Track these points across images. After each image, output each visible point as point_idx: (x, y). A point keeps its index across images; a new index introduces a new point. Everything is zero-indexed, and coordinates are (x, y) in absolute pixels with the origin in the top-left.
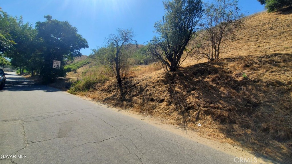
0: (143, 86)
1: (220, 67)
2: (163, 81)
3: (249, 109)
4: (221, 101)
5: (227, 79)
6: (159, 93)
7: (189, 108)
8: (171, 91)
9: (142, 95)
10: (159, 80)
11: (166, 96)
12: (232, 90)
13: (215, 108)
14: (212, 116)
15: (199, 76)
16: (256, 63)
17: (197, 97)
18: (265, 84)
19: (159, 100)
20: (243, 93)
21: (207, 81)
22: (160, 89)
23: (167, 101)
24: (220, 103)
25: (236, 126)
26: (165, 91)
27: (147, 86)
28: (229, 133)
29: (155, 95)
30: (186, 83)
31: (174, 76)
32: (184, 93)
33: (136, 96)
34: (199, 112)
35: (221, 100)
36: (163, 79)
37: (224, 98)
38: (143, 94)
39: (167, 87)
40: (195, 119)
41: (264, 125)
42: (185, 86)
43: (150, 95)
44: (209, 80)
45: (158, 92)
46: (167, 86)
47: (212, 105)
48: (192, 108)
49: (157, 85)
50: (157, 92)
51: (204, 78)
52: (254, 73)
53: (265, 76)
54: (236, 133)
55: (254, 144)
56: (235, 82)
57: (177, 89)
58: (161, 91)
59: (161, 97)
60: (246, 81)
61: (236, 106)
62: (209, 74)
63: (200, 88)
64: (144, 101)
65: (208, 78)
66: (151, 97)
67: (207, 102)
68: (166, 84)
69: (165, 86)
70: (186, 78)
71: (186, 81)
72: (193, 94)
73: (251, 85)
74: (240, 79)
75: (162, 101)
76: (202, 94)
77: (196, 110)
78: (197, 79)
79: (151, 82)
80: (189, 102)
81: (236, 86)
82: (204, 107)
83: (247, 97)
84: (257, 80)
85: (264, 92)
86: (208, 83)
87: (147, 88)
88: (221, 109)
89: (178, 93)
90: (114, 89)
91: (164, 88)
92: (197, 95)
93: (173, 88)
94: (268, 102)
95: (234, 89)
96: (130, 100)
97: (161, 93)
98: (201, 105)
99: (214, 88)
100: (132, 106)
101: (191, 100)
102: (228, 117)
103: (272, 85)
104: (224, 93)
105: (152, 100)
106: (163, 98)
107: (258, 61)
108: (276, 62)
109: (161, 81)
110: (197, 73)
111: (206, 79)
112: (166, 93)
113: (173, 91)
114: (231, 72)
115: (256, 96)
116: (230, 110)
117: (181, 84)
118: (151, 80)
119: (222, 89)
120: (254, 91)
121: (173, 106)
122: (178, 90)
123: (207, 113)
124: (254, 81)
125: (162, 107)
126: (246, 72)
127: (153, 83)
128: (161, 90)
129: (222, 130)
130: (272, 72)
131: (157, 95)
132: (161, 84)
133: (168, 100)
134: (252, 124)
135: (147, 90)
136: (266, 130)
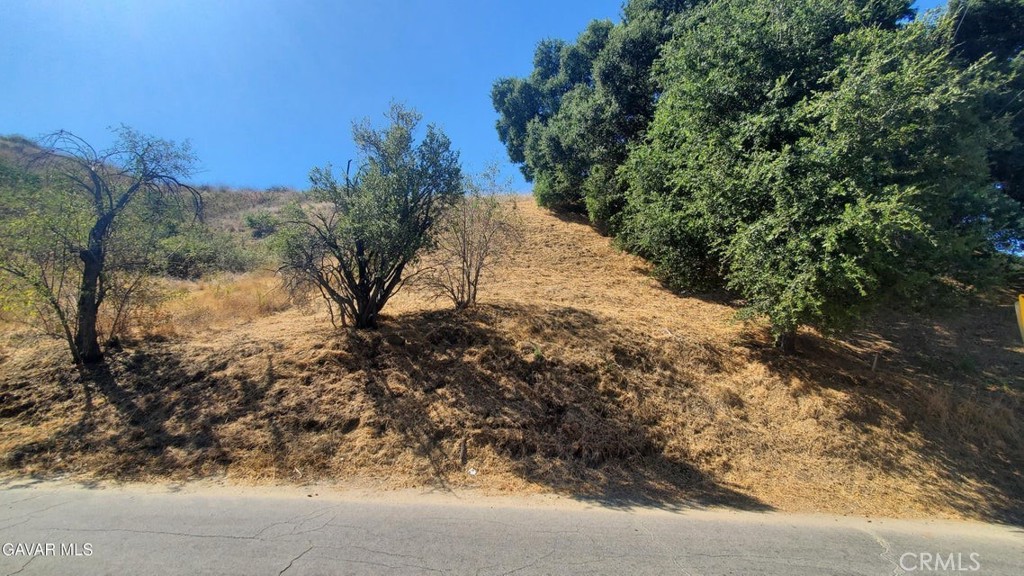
0: (256, 379)
1: (488, 327)
2: (341, 359)
3: (552, 420)
4: (506, 409)
5: (508, 358)
6: (334, 401)
7: (439, 435)
8: (374, 392)
9: (263, 413)
10: (325, 357)
11: (362, 409)
12: (524, 384)
13: (498, 426)
14: (494, 446)
15: (447, 347)
16: (548, 326)
17: (453, 405)
18: (568, 369)
19: (339, 425)
20: (540, 387)
21: (469, 363)
22: (334, 386)
23: (368, 424)
24: (506, 414)
25: (538, 458)
26: (353, 393)
27: (273, 377)
28: (530, 474)
29: (323, 407)
30: (415, 367)
31: (377, 345)
32: (417, 394)
33: (231, 417)
34: (465, 441)
35: (505, 405)
36: (341, 354)
37: (510, 400)
38: (270, 409)
39: (358, 380)
40: (459, 461)
41: (575, 446)
42: (414, 374)
43: (300, 408)
44: (475, 359)
45: (330, 396)
46: (356, 375)
47: (490, 420)
48: (447, 433)
49: (320, 373)
50: (324, 398)
51: (460, 354)
52: (549, 347)
53: (566, 354)
54: (541, 471)
55: (568, 481)
56: (524, 363)
57: (393, 384)
58: (340, 395)
59: (346, 413)
60: (540, 365)
61: (534, 415)
62: (470, 344)
63: (457, 379)
64: (277, 433)
65: (471, 353)
66: (305, 417)
67: (478, 413)
68: (351, 371)
69: (351, 375)
70: (415, 352)
71: (415, 359)
72: (443, 397)
73: (549, 370)
74: (530, 358)
75: (352, 424)
76: (463, 396)
77: (458, 436)
78: (445, 357)
79: (291, 363)
80: (436, 419)
81: (526, 372)
82: (475, 427)
83: (547, 396)
84: (555, 361)
85: (569, 385)
86: (474, 368)
87: (277, 386)
88: (510, 427)
89: (400, 395)
91: (347, 382)
92: (454, 399)
93: (380, 383)
94: (575, 402)
95: (525, 380)
96: (204, 438)
97: (341, 399)
98: (468, 423)
99: (487, 380)
100: (224, 461)
101: (441, 412)
102: (524, 441)
103: (577, 372)
104: (509, 391)
105: (313, 426)
106: (354, 415)
107: (550, 322)
108: (574, 327)
109: (335, 360)
110: (440, 339)
111: (467, 358)
112: (359, 398)
113: (383, 391)
114: (512, 342)
115: (558, 391)
116: (524, 426)
117: (401, 371)
118: (287, 354)
119: (503, 380)
120: (554, 383)
121: (392, 437)
122: (398, 389)
123: (481, 440)
124: (553, 364)
125: (358, 444)
126: (538, 343)
127: (302, 367)
128: (341, 390)
129: (518, 472)
130: (573, 347)
131: (327, 407)
132: (335, 368)
133: (372, 420)
134: (560, 448)
135: (282, 394)
136: (578, 454)
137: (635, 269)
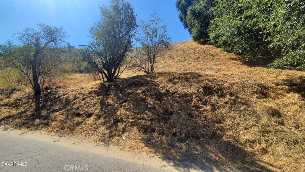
0: (70, 98)
1: (151, 80)
2: (96, 92)
3: (166, 117)
4: (147, 112)
5: (154, 91)
6: (88, 106)
7: (118, 121)
8: (103, 104)
9: (66, 109)
10: (91, 91)
11: (96, 110)
12: (157, 102)
13: (141, 119)
14: (137, 127)
15: (133, 87)
16: (177, 78)
17: (127, 109)
18: (178, 96)
19: (86, 115)
20: (164, 103)
21: (138, 93)
22: (90, 101)
23: (95, 115)
24: (146, 114)
25: (155, 134)
26: (96, 104)
27: (75, 98)
28: (148, 142)
29: (84, 108)
30: (120, 95)
31: (110, 87)
32: (116, 105)
33: (57, 111)
34: (126, 124)
35: (147, 110)
36: (96, 90)
37: (150, 108)
38: (69, 108)
39: (99, 99)
40: (121, 133)
41: (174, 130)
42: (119, 98)
43: (77, 108)
44: (140, 91)
45: (88, 105)
46: (99, 97)
47: (138, 116)
48: (121, 120)
49: (88, 97)
50: (86, 105)
51: (136, 90)
52: (173, 86)
53: (180, 89)
54: (153, 141)
55: (164, 148)
56: (160, 93)
57: (110, 101)
58: (91, 104)
59: (90, 111)
60: (167, 93)
61: (158, 115)
62: (141, 86)
63: (131, 99)
64: (67, 117)
65: (140, 90)
66: (77, 112)
67: (135, 113)
68: (98, 96)
69: (98, 97)
70: (121, 90)
71: (121, 92)
72: (125, 106)
73: (170, 96)
74: (163, 91)
75: (90, 115)
76: (132, 106)
77: (125, 122)
78: (131, 91)
79: (81, 94)
80: (119, 115)
81: (159, 97)
82: (132, 119)
83: (166, 107)
84: (174, 93)
85: (178, 102)
86: (139, 95)
87: (75, 101)
88: (146, 120)
89: (110, 105)
90: (25, 103)
91: (96, 100)
92: (128, 107)
93: (105, 100)
94: (178, 110)
95: (159, 100)
96: (47, 118)
97: (91, 106)
98: (130, 117)
99: (143, 100)
100: (47, 125)
101: (121, 112)
102: (150, 126)
103: (183, 97)
104: (150, 104)
105: (78, 115)
106: (92, 112)
107: (178, 77)
108: (188, 79)
109: (94, 92)
110: (132, 84)
111: (138, 91)
112: (97, 105)
113: (105, 103)
114: (158, 85)
115: (172, 105)
116: (152, 120)
117: (115, 96)
118: (82, 91)
119: (149, 100)
120: (171, 102)
121: (102, 120)
122: (110, 103)
123: (133, 124)
124: (172, 94)
125: (88, 122)
126: (169, 85)
127: (84, 95)
128: (92, 103)
129: (143, 139)
130: (184, 86)
131: (85, 108)
132: (93, 95)
133: (97, 114)
134: (166, 131)
135: (75, 103)
136: (175, 134)
137: (230, 58)
